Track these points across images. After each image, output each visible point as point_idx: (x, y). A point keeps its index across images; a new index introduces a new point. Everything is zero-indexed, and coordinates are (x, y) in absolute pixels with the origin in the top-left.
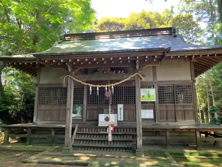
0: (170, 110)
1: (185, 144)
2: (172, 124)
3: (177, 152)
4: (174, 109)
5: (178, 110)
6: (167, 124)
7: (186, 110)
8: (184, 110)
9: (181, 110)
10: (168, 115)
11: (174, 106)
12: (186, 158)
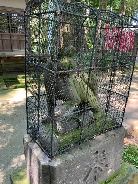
0: (6, 40)
1: (20, 70)
2: (8, 53)
3: (11, 78)
4: (9, 38)
5: (13, 40)
6: (4, 54)
7: (21, 40)
8: (20, 40)
9: (16, 40)
10: (4, 44)
11: (9, 36)
12: (18, 81)
